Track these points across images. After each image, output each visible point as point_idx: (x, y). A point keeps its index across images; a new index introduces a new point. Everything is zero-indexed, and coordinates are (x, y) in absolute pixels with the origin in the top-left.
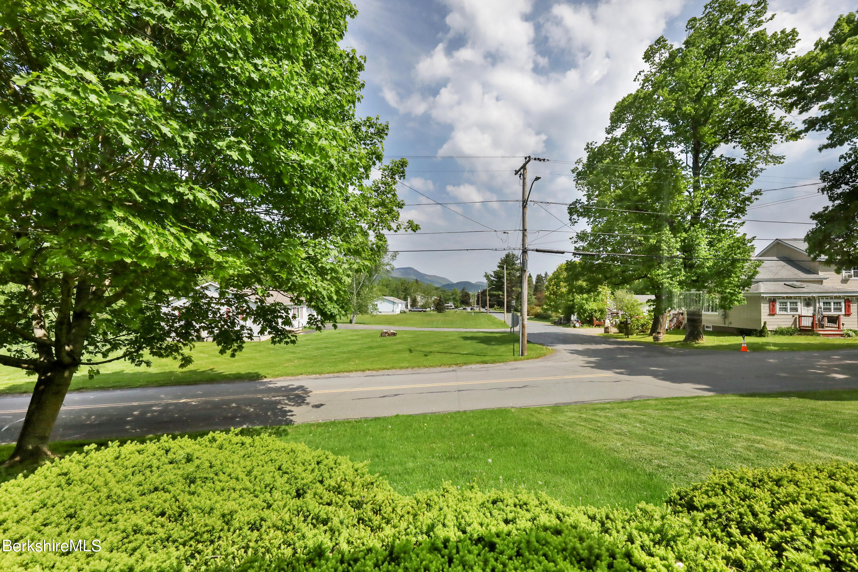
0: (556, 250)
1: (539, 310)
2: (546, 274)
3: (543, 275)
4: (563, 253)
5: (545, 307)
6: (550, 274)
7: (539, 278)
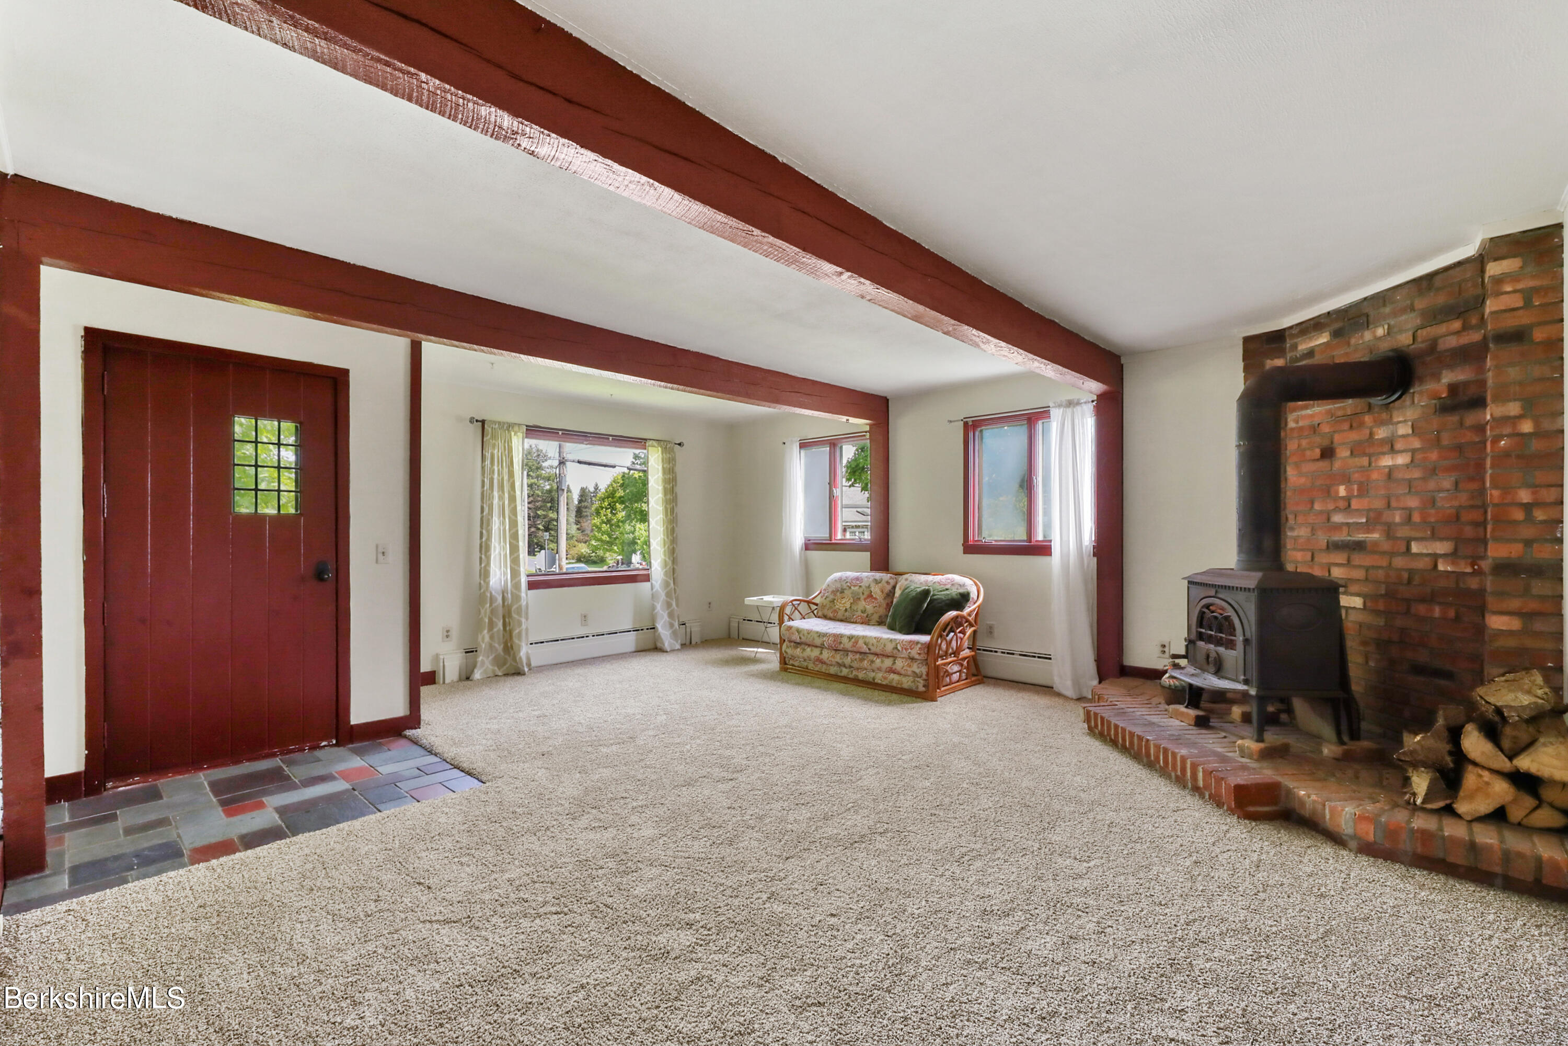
0: (604, 462)
1: (584, 549)
2: (596, 488)
3: (592, 489)
4: (614, 467)
5: (593, 542)
6: (603, 487)
7: (584, 493)
